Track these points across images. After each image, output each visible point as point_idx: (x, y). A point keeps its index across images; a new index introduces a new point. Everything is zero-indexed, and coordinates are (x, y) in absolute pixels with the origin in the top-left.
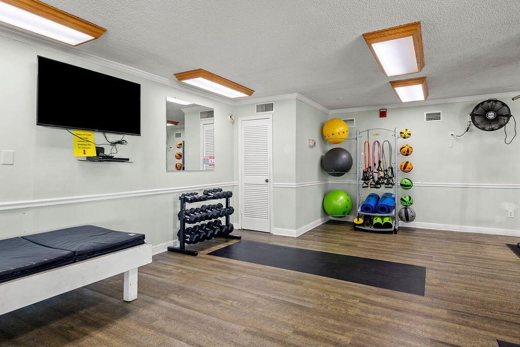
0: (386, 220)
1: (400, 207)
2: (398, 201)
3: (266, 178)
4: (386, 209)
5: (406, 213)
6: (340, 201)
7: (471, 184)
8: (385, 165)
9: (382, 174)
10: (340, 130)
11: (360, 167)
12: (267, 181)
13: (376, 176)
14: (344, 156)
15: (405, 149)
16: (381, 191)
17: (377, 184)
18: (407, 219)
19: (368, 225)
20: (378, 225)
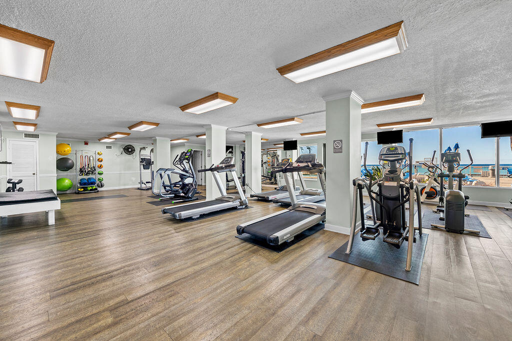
0: (94, 187)
1: (98, 182)
2: (97, 180)
3: (34, 172)
4: (93, 183)
5: (101, 184)
6: (67, 182)
7: (122, 172)
8: (92, 165)
9: (89, 169)
10: (68, 149)
11: (78, 166)
12: (34, 174)
13: (87, 170)
14: (70, 162)
15: (101, 159)
16: (90, 176)
17: (87, 174)
18: (102, 186)
19: (86, 190)
20: (91, 190)
